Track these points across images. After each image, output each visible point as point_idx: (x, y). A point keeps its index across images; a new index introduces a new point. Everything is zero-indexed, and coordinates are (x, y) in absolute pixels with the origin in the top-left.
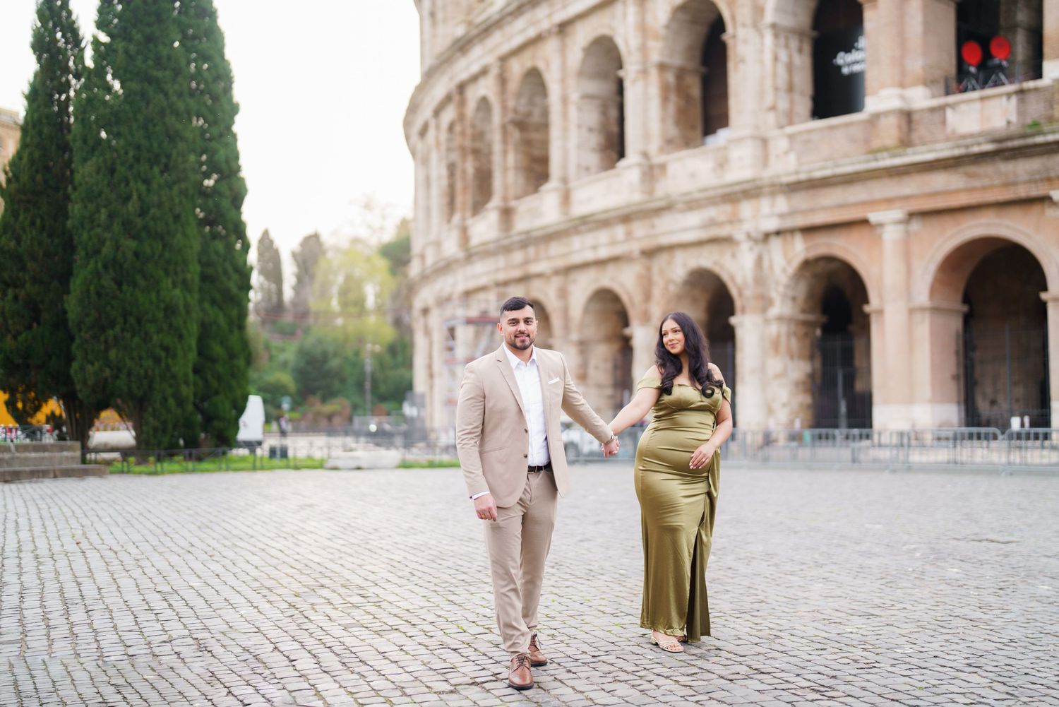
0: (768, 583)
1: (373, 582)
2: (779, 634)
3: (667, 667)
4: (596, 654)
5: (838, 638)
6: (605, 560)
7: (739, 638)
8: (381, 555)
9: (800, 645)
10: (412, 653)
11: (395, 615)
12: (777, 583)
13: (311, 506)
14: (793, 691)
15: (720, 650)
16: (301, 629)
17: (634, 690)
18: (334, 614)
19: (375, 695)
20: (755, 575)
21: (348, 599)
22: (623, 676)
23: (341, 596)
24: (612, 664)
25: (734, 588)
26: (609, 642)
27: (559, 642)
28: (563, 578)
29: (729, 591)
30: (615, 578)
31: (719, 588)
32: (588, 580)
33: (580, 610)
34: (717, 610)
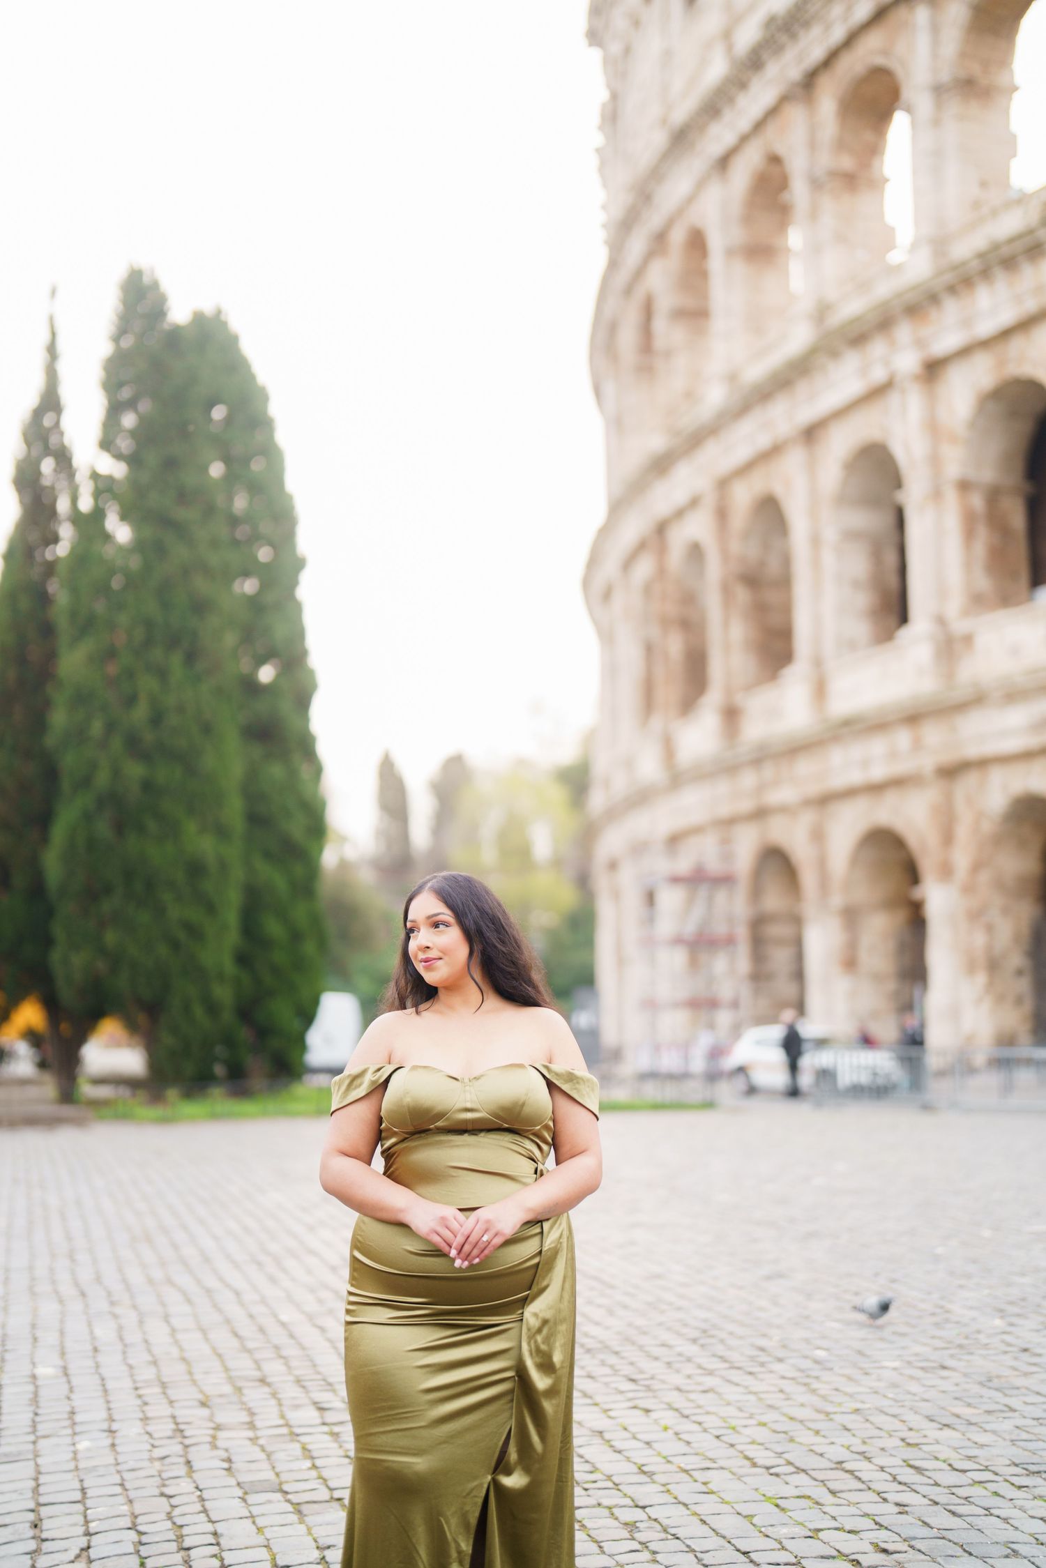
16: (161, 1495)
18: (243, 1453)
21: (291, 1415)
23: (281, 1405)
25: (1026, 1403)
26: (738, 1550)
27: (638, 1547)
28: (705, 1369)
29: (1015, 1411)
30: (802, 1371)
31: (997, 1403)
32: (751, 1373)
33: (710, 1455)
34: (981, 1465)
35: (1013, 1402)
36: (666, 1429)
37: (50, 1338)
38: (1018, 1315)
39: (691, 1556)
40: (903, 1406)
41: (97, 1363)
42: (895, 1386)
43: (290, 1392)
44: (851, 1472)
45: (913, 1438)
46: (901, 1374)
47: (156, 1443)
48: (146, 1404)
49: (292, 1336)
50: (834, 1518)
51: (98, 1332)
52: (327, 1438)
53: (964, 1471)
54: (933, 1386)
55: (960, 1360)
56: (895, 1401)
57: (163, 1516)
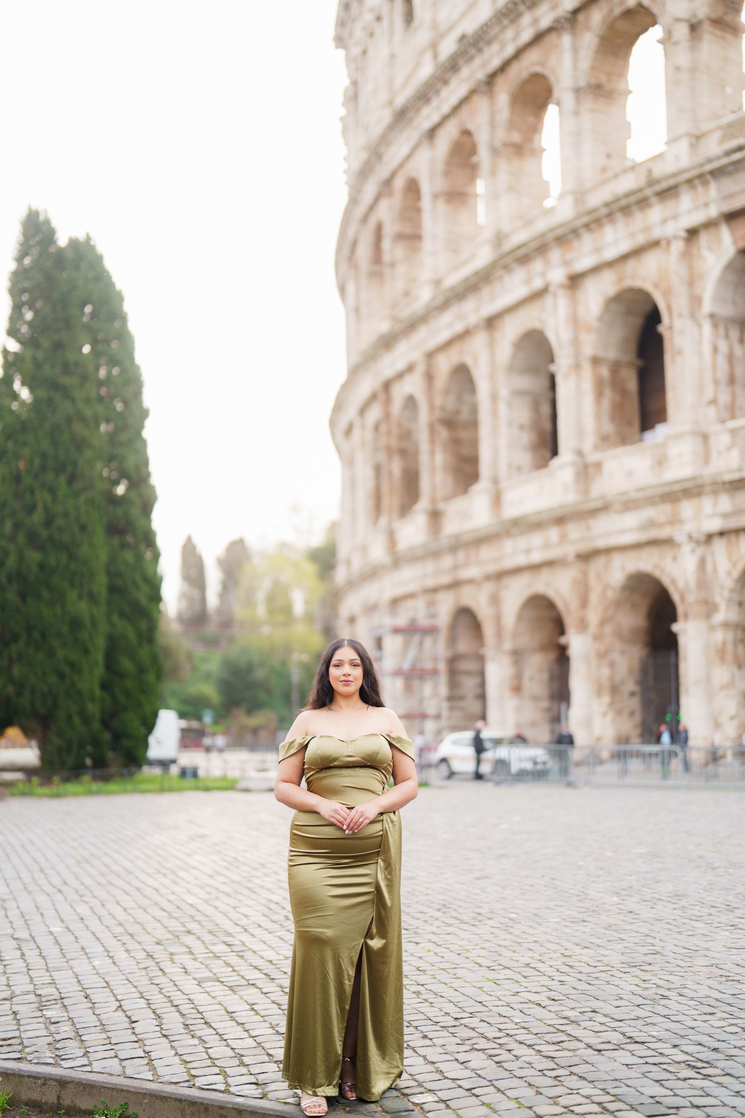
0: (668, 929)
1: (243, 927)
2: (666, 993)
3: (532, 1033)
4: (459, 1016)
5: (731, 1000)
6: (498, 901)
7: (621, 998)
8: (259, 895)
9: (687, 1008)
10: (263, 1013)
11: (256, 968)
12: (680, 930)
13: (202, 836)
14: (665, 1066)
15: (596, 1012)
16: (152, 984)
17: (490, 1062)
18: (191, 965)
19: (210, 1064)
20: (657, 920)
21: (212, 948)
22: (483, 1044)
23: (204, 943)
24: (473, 1029)
25: (630, 937)
26: (477, 1001)
27: (423, 1001)
28: (447, 924)
29: (624, 940)
30: (503, 924)
31: (614, 937)
32: (474, 925)
33: (456, 962)
34: (605, 964)
35: (623, 936)
36: (429, 951)
37: (50, 913)
38: (627, 895)
39: (452, 1004)
40: (561, 939)
41: (85, 925)
42: (557, 930)
43: (207, 938)
44: (534, 968)
45: (567, 953)
46: (560, 925)
47: (139, 961)
48: (125, 944)
49: (198, 910)
50: (526, 988)
51: (78, 910)
52: (238, 958)
53: (595, 967)
54: (578, 930)
55: (593, 917)
56: (557, 936)
57: (157, 993)
